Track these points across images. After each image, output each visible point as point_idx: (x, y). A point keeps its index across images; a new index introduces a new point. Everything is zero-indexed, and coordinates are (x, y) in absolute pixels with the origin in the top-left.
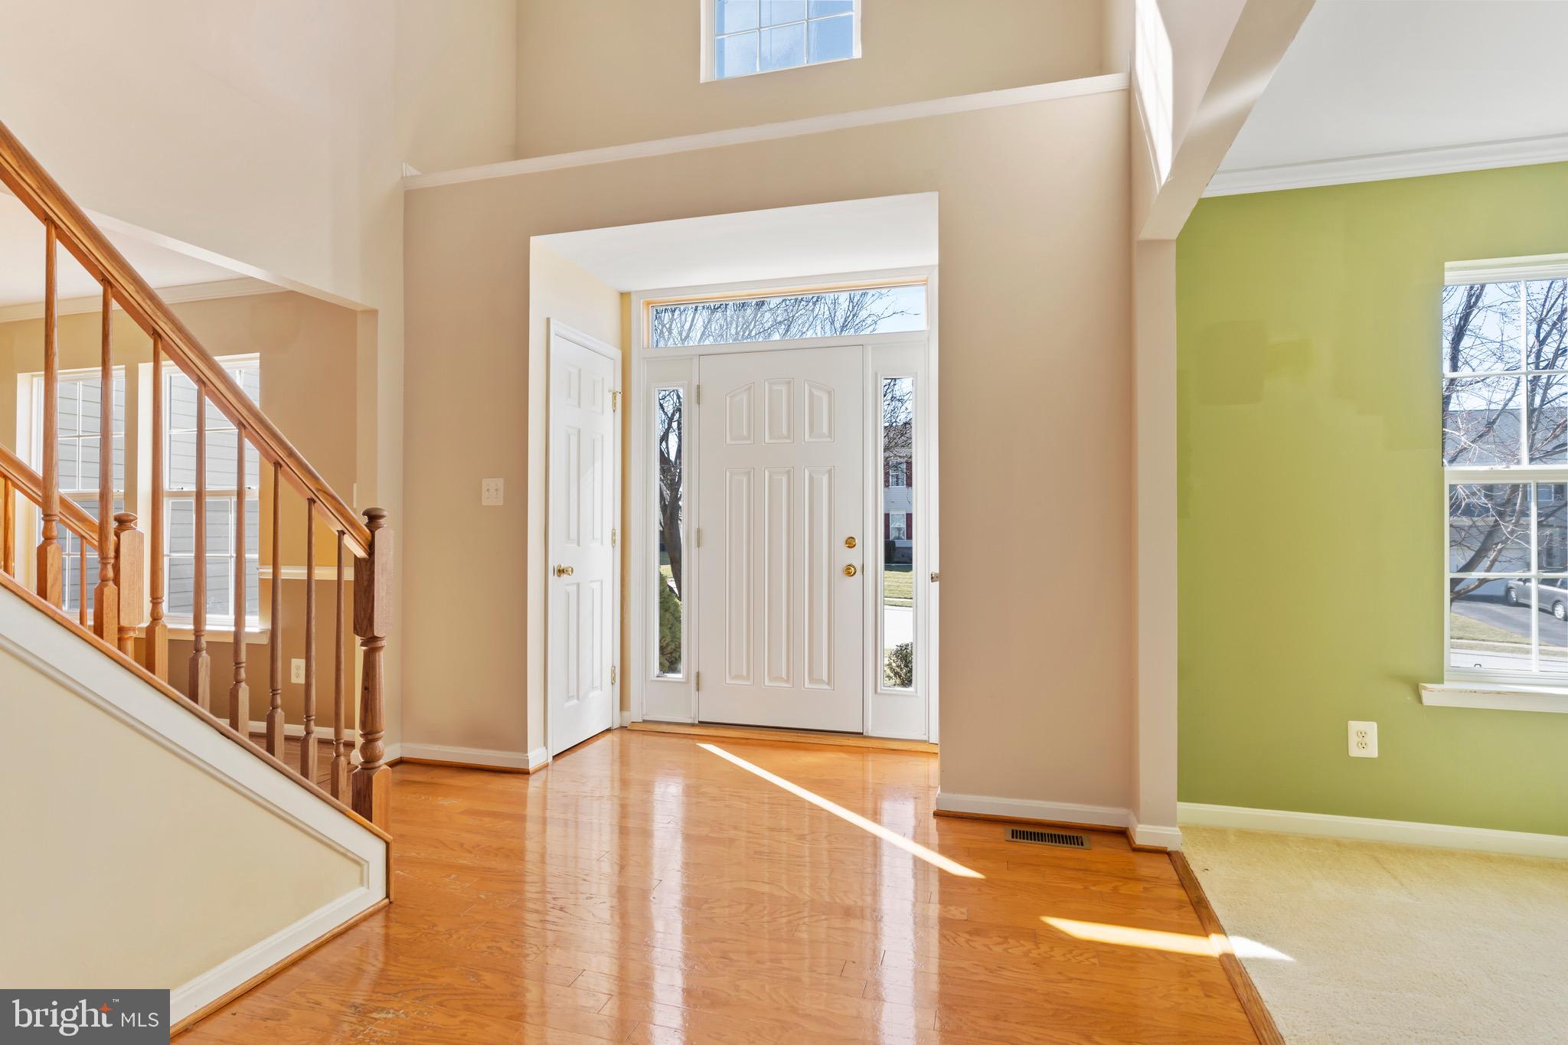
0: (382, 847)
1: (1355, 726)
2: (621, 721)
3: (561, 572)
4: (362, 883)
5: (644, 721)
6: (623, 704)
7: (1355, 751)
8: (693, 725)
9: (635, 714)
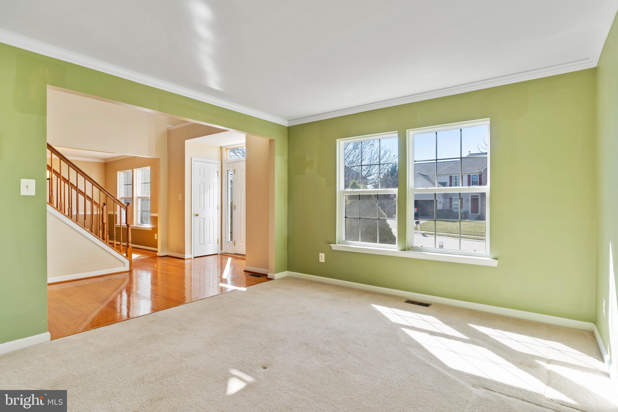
0: (129, 261)
1: (320, 254)
2: (221, 252)
3: (197, 215)
4: (124, 266)
5: (225, 253)
6: (221, 249)
7: (321, 261)
8: (234, 254)
9: (224, 251)
